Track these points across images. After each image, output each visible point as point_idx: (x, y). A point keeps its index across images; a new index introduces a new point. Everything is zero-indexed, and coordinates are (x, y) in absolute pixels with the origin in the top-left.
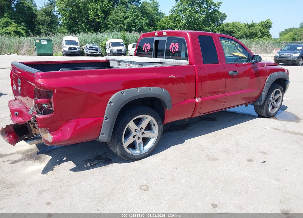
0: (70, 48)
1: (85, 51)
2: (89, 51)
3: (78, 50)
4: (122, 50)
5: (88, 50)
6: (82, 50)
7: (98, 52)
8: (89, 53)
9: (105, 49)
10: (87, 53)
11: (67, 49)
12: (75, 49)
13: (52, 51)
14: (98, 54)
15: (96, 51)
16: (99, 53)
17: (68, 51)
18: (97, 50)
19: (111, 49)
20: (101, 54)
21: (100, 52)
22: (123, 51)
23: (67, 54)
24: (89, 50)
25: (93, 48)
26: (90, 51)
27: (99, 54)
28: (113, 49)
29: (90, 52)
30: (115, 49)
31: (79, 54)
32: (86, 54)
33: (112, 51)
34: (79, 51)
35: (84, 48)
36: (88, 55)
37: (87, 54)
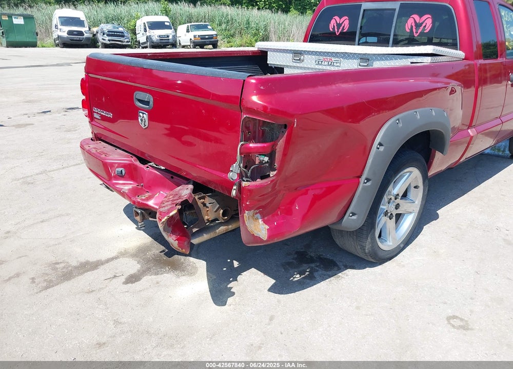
0: (70, 33)
1: (100, 37)
2: (107, 38)
3: (86, 35)
4: (168, 36)
5: (105, 35)
6: (91, 36)
7: (125, 41)
8: (108, 42)
9: (135, 34)
10: (104, 42)
11: (65, 35)
12: (81, 33)
13: (36, 38)
14: (124, 43)
15: (122, 39)
16: (127, 42)
17: (67, 37)
18: (123, 36)
19: (148, 34)
20: (130, 43)
21: (128, 40)
22: (171, 37)
23: (64, 43)
24: (108, 35)
25: (114, 32)
26: (110, 38)
27: (127, 44)
28: (152, 34)
29: (109, 40)
30: (156, 34)
31: (89, 43)
32: (102, 43)
33: (151, 39)
34: (88, 39)
35: (97, 32)
36: (106, 46)
37: (105, 44)
